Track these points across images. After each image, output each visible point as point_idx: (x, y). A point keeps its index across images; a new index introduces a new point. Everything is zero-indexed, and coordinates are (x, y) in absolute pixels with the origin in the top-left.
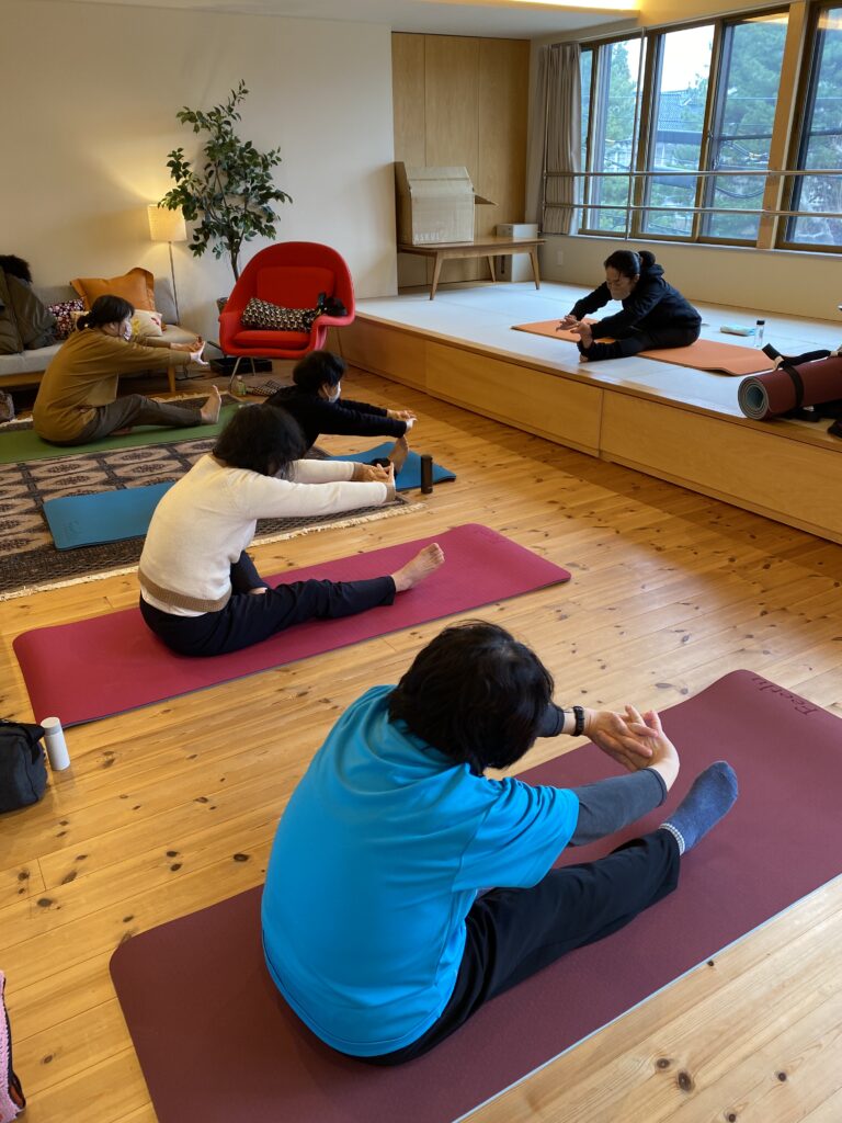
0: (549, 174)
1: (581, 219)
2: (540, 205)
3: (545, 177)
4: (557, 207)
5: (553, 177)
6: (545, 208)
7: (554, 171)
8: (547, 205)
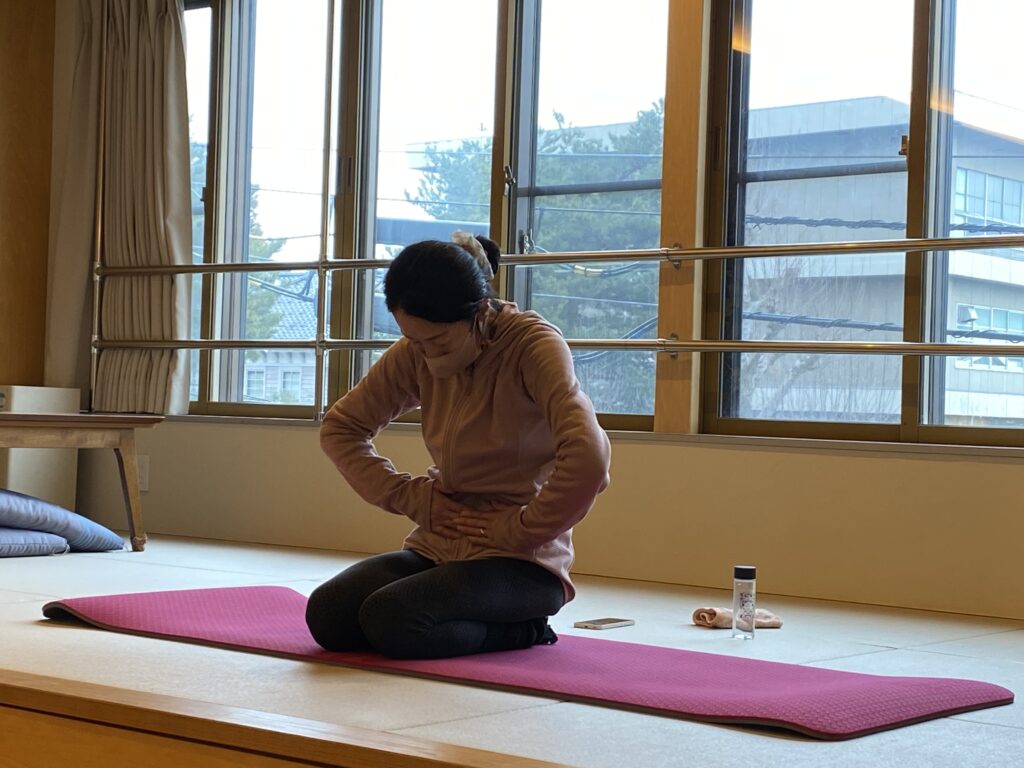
0: (107, 272)
1: (195, 378)
2: (85, 344)
3: (97, 278)
4: (132, 348)
5: (121, 278)
6: (100, 351)
7: (121, 264)
8: (104, 344)
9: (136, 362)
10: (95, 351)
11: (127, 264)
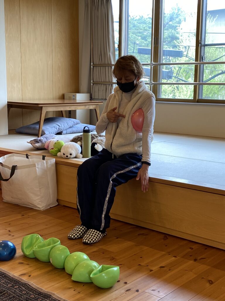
0: (94, 66)
2: (89, 83)
3: (92, 67)
4: (101, 84)
5: (98, 67)
6: (93, 84)
7: (98, 63)
8: (94, 83)
9: (103, 87)
10: (92, 84)
11: (99, 63)
